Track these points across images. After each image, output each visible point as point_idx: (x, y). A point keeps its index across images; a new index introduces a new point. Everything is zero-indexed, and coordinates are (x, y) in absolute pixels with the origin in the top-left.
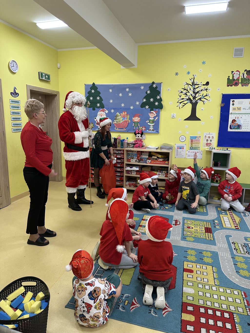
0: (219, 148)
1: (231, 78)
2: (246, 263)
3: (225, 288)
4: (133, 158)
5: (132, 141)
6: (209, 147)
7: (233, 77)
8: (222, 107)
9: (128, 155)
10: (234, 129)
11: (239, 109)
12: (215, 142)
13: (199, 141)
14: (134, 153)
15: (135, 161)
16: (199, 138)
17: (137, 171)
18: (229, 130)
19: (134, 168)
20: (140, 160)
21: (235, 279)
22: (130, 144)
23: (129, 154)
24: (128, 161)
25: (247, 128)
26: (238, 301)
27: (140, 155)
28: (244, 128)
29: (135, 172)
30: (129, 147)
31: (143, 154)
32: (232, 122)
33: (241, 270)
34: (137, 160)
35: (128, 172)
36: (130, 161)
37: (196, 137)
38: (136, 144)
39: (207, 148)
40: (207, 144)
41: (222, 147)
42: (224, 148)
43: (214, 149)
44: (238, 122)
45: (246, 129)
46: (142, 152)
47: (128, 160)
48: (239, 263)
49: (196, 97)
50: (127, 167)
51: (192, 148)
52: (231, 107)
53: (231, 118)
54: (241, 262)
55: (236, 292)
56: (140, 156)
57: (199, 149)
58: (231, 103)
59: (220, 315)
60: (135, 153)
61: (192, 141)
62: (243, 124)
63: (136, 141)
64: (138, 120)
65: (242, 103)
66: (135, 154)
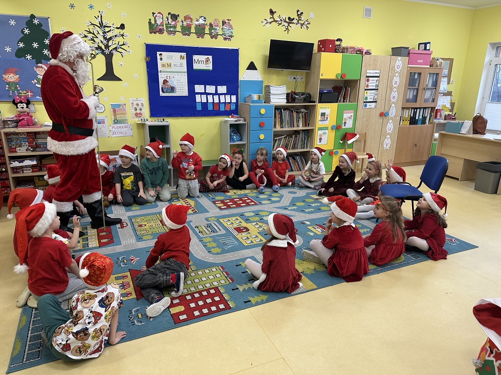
0: (154, 119)
1: (153, 22)
2: (214, 241)
3: (203, 270)
4: (20, 146)
5: (12, 117)
6: (140, 119)
7: (155, 21)
8: (147, 63)
9: (9, 141)
10: (167, 92)
11: (169, 65)
12: (146, 111)
13: (125, 110)
14: (20, 136)
15: (27, 150)
16: (124, 106)
17: (33, 166)
18: (162, 94)
19: (28, 162)
20: (36, 147)
21: (210, 259)
22: (9, 121)
23: (11, 139)
24: (11, 152)
25: (183, 91)
26: (218, 275)
27: (32, 138)
28: (178, 91)
29: (30, 168)
30: (7, 126)
31: (37, 136)
32: (164, 83)
33: (212, 249)
34: (30, 148)
35: (15, 170)
36: (16, 152)
37: (119, 105)
38: (20, 121)
39: (138, 120)
40: (136, 115)
41: (157, 118)
42: (159, 118)
43: (147, 120)
44: (170, 83)
45: (181, 93)
46: (36, 133)
47: (12, 150)
48: (208, 243)
49: (109, 45)
50: (13, 162)
51: (116, 122)
52: (159, 62)
53: (162, 77)
54: (210, 242)
55: (214, 269)
56: (34, 141)
57: (126, 122)
58: (159, 57)
59: (206, 294)
60: (23, 136)
61: (115, 111)
62: (177, 86)
63: (19, 116)
64: (15, 78)
65: (171, 58)
66: (24, 138)
